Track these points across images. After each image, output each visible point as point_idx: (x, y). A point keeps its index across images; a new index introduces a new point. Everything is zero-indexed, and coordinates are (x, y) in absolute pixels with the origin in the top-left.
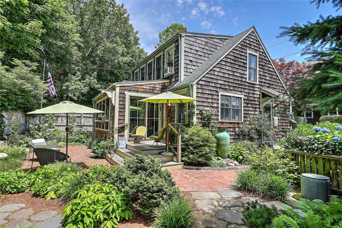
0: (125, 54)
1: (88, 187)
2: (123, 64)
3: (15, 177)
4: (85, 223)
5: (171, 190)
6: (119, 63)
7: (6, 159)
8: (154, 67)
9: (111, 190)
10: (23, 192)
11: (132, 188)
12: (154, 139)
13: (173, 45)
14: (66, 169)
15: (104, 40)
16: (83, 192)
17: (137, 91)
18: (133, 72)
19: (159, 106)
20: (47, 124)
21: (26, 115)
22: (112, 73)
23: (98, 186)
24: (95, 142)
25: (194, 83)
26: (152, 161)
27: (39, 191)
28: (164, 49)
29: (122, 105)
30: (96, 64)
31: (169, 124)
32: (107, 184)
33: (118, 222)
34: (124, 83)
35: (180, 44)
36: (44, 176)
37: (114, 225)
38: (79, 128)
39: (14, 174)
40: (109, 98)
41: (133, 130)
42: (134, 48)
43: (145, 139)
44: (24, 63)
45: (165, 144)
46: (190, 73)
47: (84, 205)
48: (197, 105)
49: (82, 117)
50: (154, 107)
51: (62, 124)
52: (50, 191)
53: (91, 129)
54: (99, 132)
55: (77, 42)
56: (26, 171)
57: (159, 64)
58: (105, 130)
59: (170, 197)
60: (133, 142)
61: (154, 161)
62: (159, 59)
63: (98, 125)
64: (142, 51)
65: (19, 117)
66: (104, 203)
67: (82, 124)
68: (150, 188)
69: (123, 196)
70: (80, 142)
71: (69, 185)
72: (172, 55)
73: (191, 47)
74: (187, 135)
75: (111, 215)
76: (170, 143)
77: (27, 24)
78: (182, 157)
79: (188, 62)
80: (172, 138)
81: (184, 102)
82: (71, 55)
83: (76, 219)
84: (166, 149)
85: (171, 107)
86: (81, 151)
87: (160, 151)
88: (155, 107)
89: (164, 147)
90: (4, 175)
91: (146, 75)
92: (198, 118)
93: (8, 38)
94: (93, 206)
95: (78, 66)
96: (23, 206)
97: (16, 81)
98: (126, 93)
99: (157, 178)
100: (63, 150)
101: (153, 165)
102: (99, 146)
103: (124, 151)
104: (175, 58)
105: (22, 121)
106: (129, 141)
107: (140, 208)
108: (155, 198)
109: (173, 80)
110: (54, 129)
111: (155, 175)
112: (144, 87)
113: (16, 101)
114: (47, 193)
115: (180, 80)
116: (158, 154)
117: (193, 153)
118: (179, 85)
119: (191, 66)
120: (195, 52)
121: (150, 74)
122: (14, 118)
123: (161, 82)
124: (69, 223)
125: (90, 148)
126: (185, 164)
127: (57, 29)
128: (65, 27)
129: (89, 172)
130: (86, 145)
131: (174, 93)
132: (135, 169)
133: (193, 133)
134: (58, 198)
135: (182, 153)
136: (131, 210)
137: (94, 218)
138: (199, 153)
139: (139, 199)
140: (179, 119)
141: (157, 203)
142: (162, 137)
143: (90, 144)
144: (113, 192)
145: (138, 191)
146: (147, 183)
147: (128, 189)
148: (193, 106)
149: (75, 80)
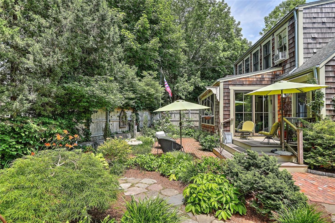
0: (227, 49)
1: (202, 176)
2: (224, 59)
3: (149, 159)
4: (202, 206)
5: (294, 195)
6: (220, 59)
7: (142, 145)
8: (261, 56)
9: (223, 182)
10: (154, 171)
11: (245, 184)
12: (265, 135)
13: (287, 25)
14: (182, 158)
15: (206, 40)
16: (198, 179)
17: (242, 85)
18: (236, 66)
19: (269, 99)
20: (165, 120)
21: (151, 113)
22: (214, 70)
23: (210, 176)
24: (202, 136)
25: (320, 66)
26: (266, 159)
27: (164, 172)
28: (274, 33)
29: (227, 100)
30: (199, 64)
31: (284, 119)
32: (218, 176)
33: (232, 214)
34: (228, 78)
35: (296, 22)
36: (167, 160)
37: (228, 216)
38: (188, 123)
39: (148, 157)
40: (213, 94)
41: (239, 125)
42: (236, 41)
43: (253, 135)
44: (149, 73)
45: (279, 142)
46: (312, 54)
47: (200, 191)
48: (326, 93)
49: (190, 114)
50: (262, 100)
51: (175, 120)
52: (172, 174)
53: (197, 124)
54: (204, 126)
55: (183, 48)
56: (155, 155)
57: (267, 52)
58: (210, 125)
59: (294, 202)
60: (239, 138)
61: (269, 159)
62: (266, 46)
63: (203, 120)
64: (244, 42)
65: (147, 115)
66: (218, 192)
67: (190, 120)
68: (266, 188)
69: (236, 190)
70: (189, 135)
71: (186, 171)
72: (284, 37)
73: (314, 21)
74: (312, 131)
75: (225, 205)
76: (285, 141)
77: (150, 43)
78: (305, 158)
79: (310, 41)
80: (289, 135)
81: (305, 91)
82: (179, 60)
83: (195, 201)
84: (282, 147)
85: (285, 98)
86: (191, 143)
87: (274, 149)
88: (264, 99)
89: (278, 145)
90: (143, 157)
91: (251, 66)
92: (329, 110)
93: (139, 57)
94: (208, 193)
95: (185, 69)
96: (156, 182)
97: (145, 87)
98: (230, 87)
99: (274, 178)
100: (178, 141)
101: (267, 164)
102: (206, 139)
103: (231, 146)
104: (289, 40)
105: (149, 118)
106: (235, 136)
107: (255, 206)
108: (274, 200)
109: (288, 66)
110: (170, 124)
111: (271, 175)
112: (250, 79)
113: (145, 103)
114: (170, 175)
115: (298, 64)
116: (270, 152)
117: (322, 155)
118: (297, 71)
119: (315, 44)
120: (320, 26)
121: (256, 65)
122: (144, 115)
123: (272, 71)
124: (188, 203)
125: (198, 141)
126: (309, 168)
127: (169, 41)
128: (174, 37)
129: (201, 162)
130: (194, 138)
131: (290, 81)
132: (246, 165)
133: (322, 129)
134: (178, 180)
135: (304, 154)
136: (244, 206)
137: (209, 204)
138: (333, 155)
139: (252, 197)
140: (298, 112)
141: (276, 205)
142: (275, 133)
143: (198, 137)
144: (225, 184)
145: (252, 188)
146: (263, 181)
147: (241, 184)
148: (320, 95)
149: (183, 81)
